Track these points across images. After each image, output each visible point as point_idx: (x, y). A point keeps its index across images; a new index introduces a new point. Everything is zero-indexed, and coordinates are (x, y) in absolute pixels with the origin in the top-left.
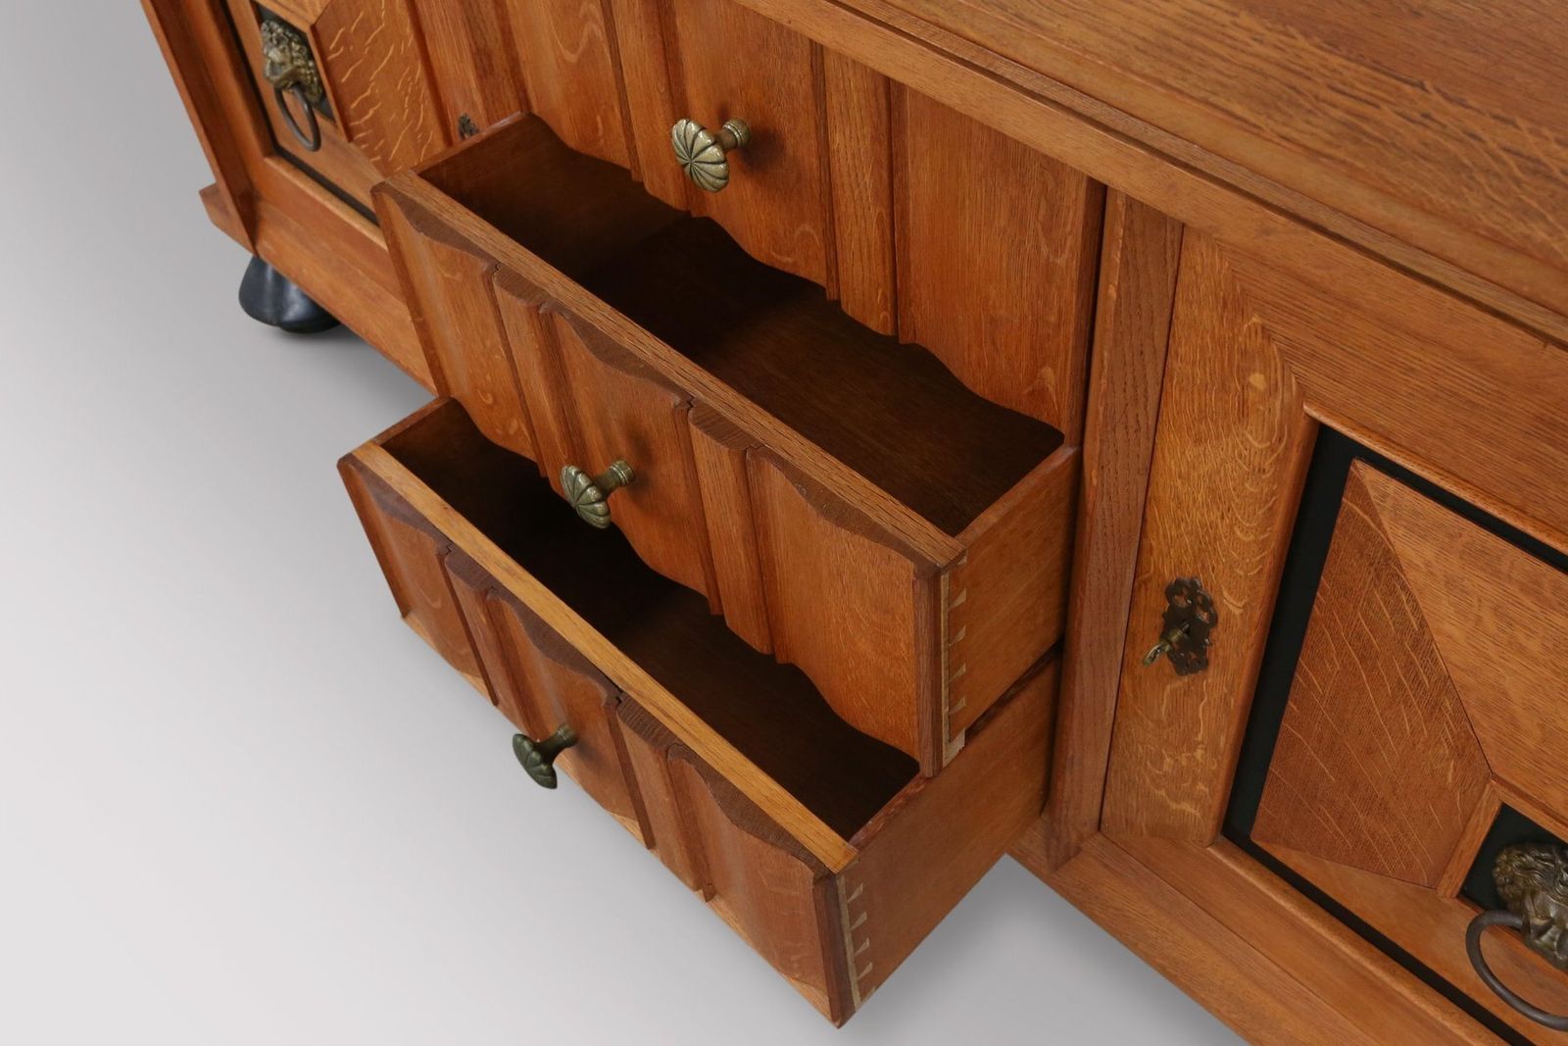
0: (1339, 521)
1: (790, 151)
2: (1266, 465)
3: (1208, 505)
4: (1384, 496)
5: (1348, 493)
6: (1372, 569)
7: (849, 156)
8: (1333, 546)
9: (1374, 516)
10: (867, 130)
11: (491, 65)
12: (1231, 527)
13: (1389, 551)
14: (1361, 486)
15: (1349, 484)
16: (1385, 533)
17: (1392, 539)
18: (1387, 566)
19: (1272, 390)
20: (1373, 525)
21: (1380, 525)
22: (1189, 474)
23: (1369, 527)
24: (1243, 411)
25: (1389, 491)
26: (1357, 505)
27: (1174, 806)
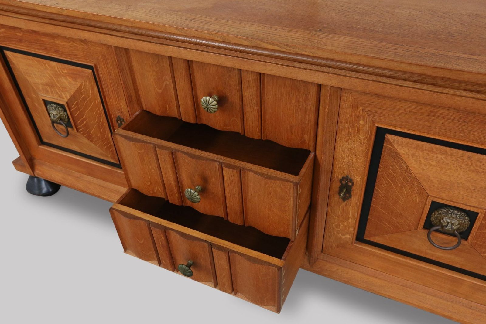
0: (383, 150)
1: (230, 100)
2: (365, 142)
3: (350, 156)
4: (394, 140)
5: (385, 142)
6: (393, 158)
7: (249, 96)
8: (382, 156)
9: (392, 146)
10: (255, 89)
11: (132, 99)
12: (356, 160)
13: (397, 152)
14: (388, 139)
15: (385, 140)
16: (396, 149)
17: (397, 150)
18: (397, 156)
19: (366, 123)
20: (392, 148)
21: (394, 147)
22: (345, 150)
23: (392, 149)
24: (358, 131)
25: (395, 139)
26: (388, 144)
27: (343, 237)
